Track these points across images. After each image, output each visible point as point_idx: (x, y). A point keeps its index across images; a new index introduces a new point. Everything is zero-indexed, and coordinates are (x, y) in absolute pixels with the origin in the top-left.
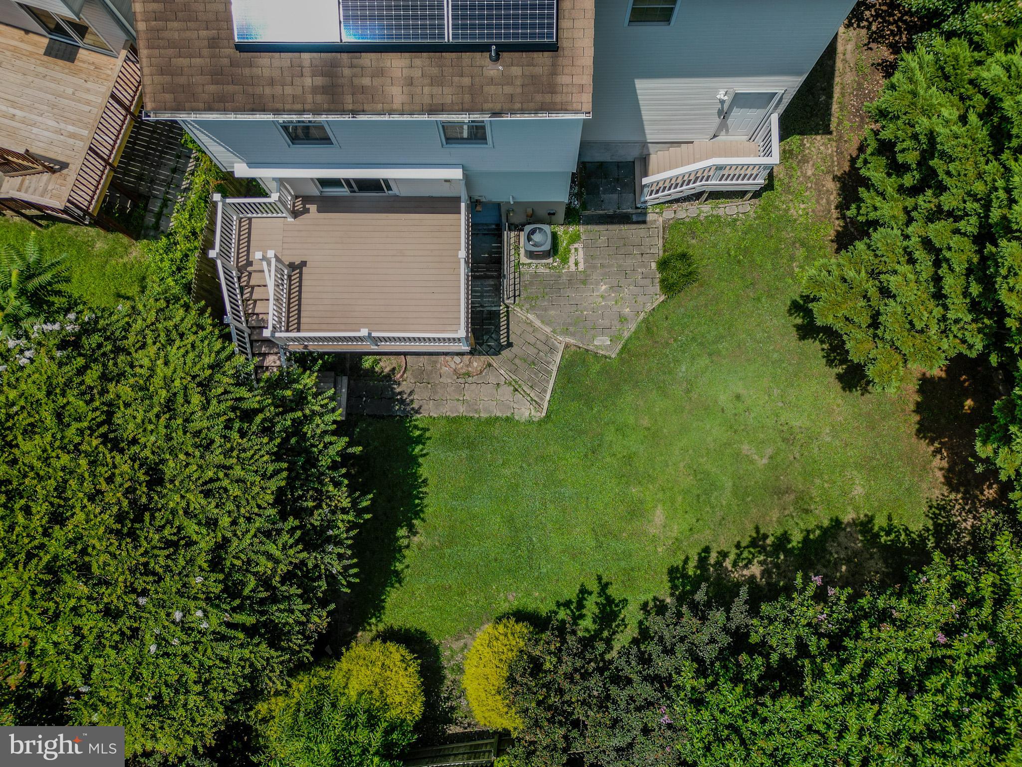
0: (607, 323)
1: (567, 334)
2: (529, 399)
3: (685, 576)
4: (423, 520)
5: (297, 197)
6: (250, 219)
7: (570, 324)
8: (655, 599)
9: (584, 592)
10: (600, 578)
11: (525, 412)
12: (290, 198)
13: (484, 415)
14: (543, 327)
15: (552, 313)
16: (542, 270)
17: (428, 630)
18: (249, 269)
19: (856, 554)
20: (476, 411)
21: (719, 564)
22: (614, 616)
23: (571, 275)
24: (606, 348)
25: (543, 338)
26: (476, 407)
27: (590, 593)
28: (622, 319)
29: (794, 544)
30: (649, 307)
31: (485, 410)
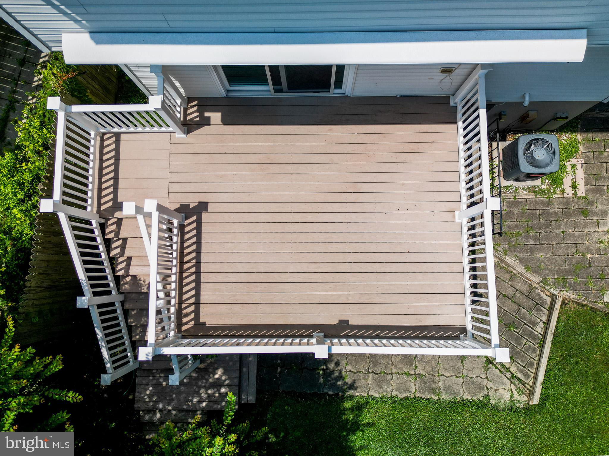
1: (564, 286)
2: (509, 375)
5: (189, 100)
6: (118, 135)
7: (567, 272)
11: (504, 394)
12: (179, 102)
13: (446, 397)
14: (529, 275)
15: (541, 255)
16: (523, 195)
18: (117, 215)
20: (434, 391)
23: (567, 202)
25: (524, 288)
26: (434, 386)
31: (448, 390)
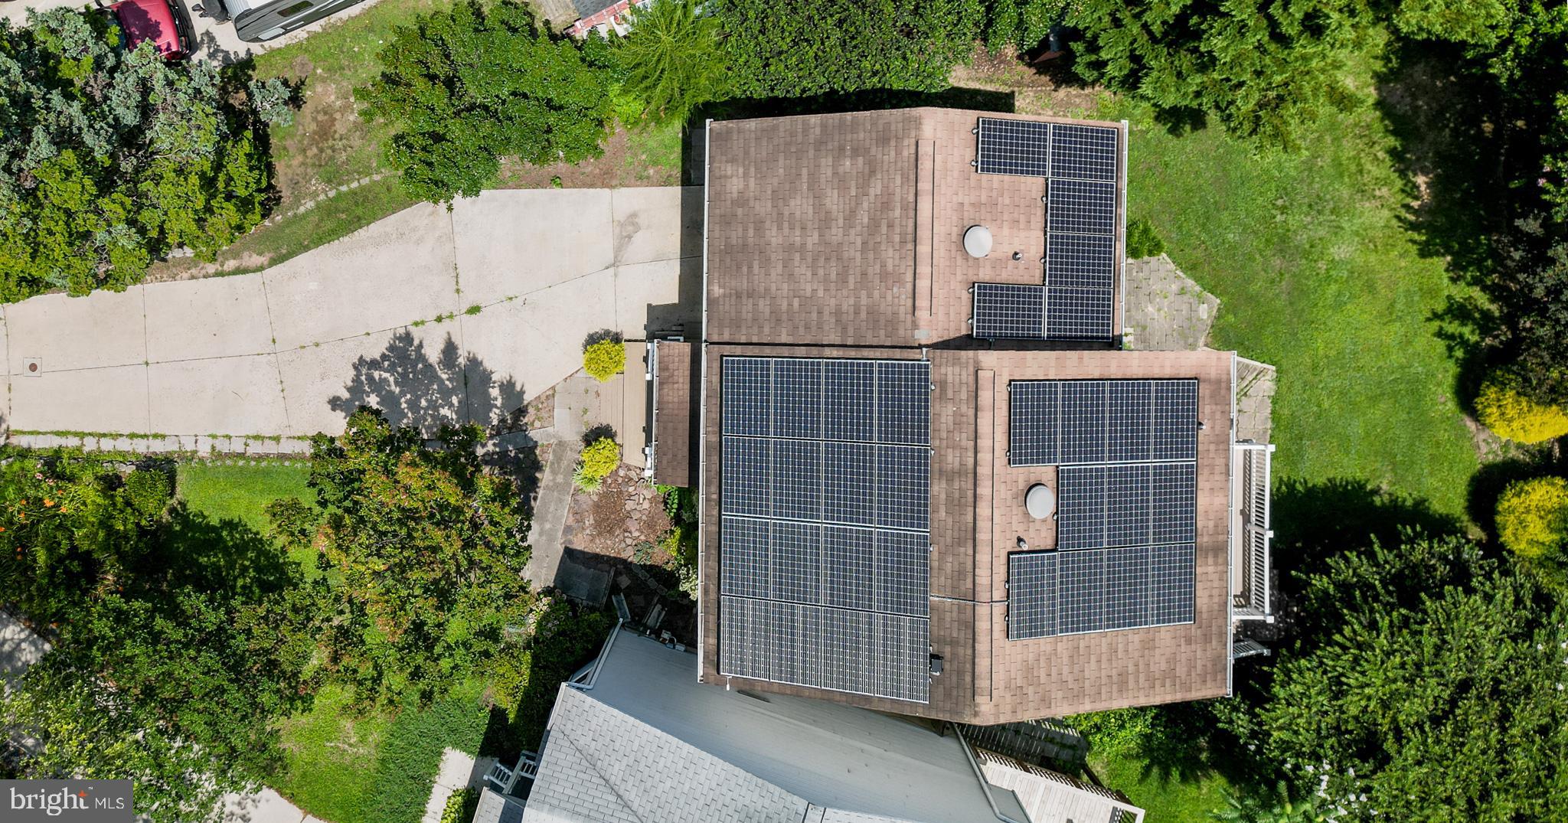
0: (1185, 308)
2: (1255, 381)
3: (1427, 243)
4: (1367, 481)
8: (1447, 270)
9: (1440, 334)
10: (1428, 320)
11: (1266, 385)
13: (1269, 425)
17: (1469, 475)
19: (1408, 89)
21: (1415, 212)
22: (1462, 307)
24: (1210, 308)
27: (1441, 328)
28: (1182, 292)
29: (1398, 144)
30: (1172, 266)
31: (1264, 423)
